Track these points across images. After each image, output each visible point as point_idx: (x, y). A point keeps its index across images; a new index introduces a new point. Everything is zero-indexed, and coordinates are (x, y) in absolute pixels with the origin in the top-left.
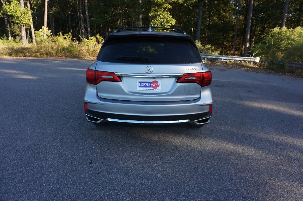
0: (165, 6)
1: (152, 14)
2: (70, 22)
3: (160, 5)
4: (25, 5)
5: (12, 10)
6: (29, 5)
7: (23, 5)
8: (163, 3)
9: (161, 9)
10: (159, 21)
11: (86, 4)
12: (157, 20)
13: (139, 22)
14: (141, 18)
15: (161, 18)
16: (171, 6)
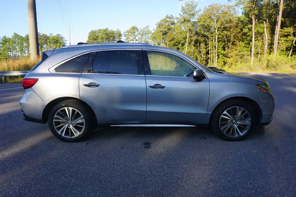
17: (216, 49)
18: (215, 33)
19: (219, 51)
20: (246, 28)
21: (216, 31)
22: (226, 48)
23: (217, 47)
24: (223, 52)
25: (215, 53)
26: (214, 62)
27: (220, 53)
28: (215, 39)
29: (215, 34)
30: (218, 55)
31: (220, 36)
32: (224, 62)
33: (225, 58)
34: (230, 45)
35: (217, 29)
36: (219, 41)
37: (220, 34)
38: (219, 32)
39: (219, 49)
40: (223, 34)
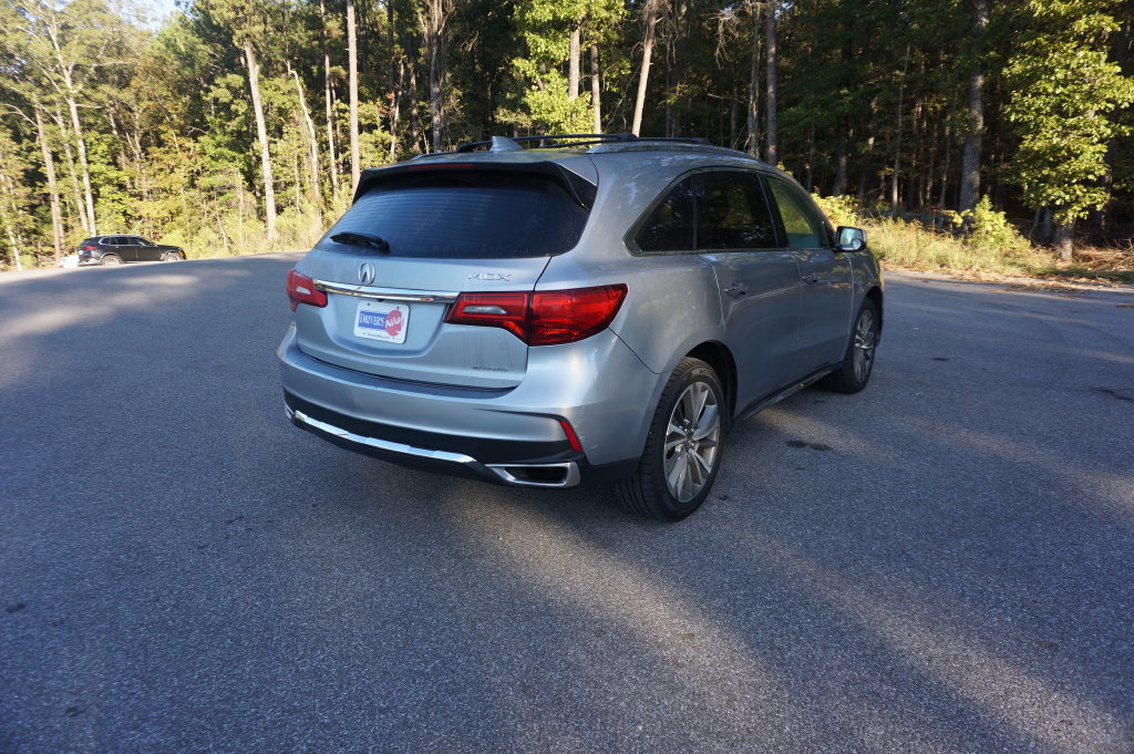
0: (1081, 25)
1: (1018, 68)
2: (733, 127)
3: (1057, 27)
4: (585, 86)
5: (544, 107)
6: (596, 85)
7: (575, 88)
8: (1074, 16)
9: (1065, 40)
10: (1048, 95)
11: (771, 60)
12: (1036, 94)
13: (969, 106)
14: (980, 90)
15: (1058, 84)
16: (1115, 20)
17: (83, 159)
18: (62, 88)
19: (93, 168)
20: (217, 86)
21: (68, 81)
22: (122, 159)
23: (82, 150)
24: (113, 174)
25: (80, 178)
26: (83, 216)
27: (102, 177)
28: (66, 115)
29: (62, 92)
30: (93, 185)
31: (87, 105)
32: (125, 214)
33: (127, 200)
34: (136, 148)
35: (67, 74)
36: (86, 127)
37: (87, 97)
38: (80, 87)
39: (91, 158)
40: (99, 96)
